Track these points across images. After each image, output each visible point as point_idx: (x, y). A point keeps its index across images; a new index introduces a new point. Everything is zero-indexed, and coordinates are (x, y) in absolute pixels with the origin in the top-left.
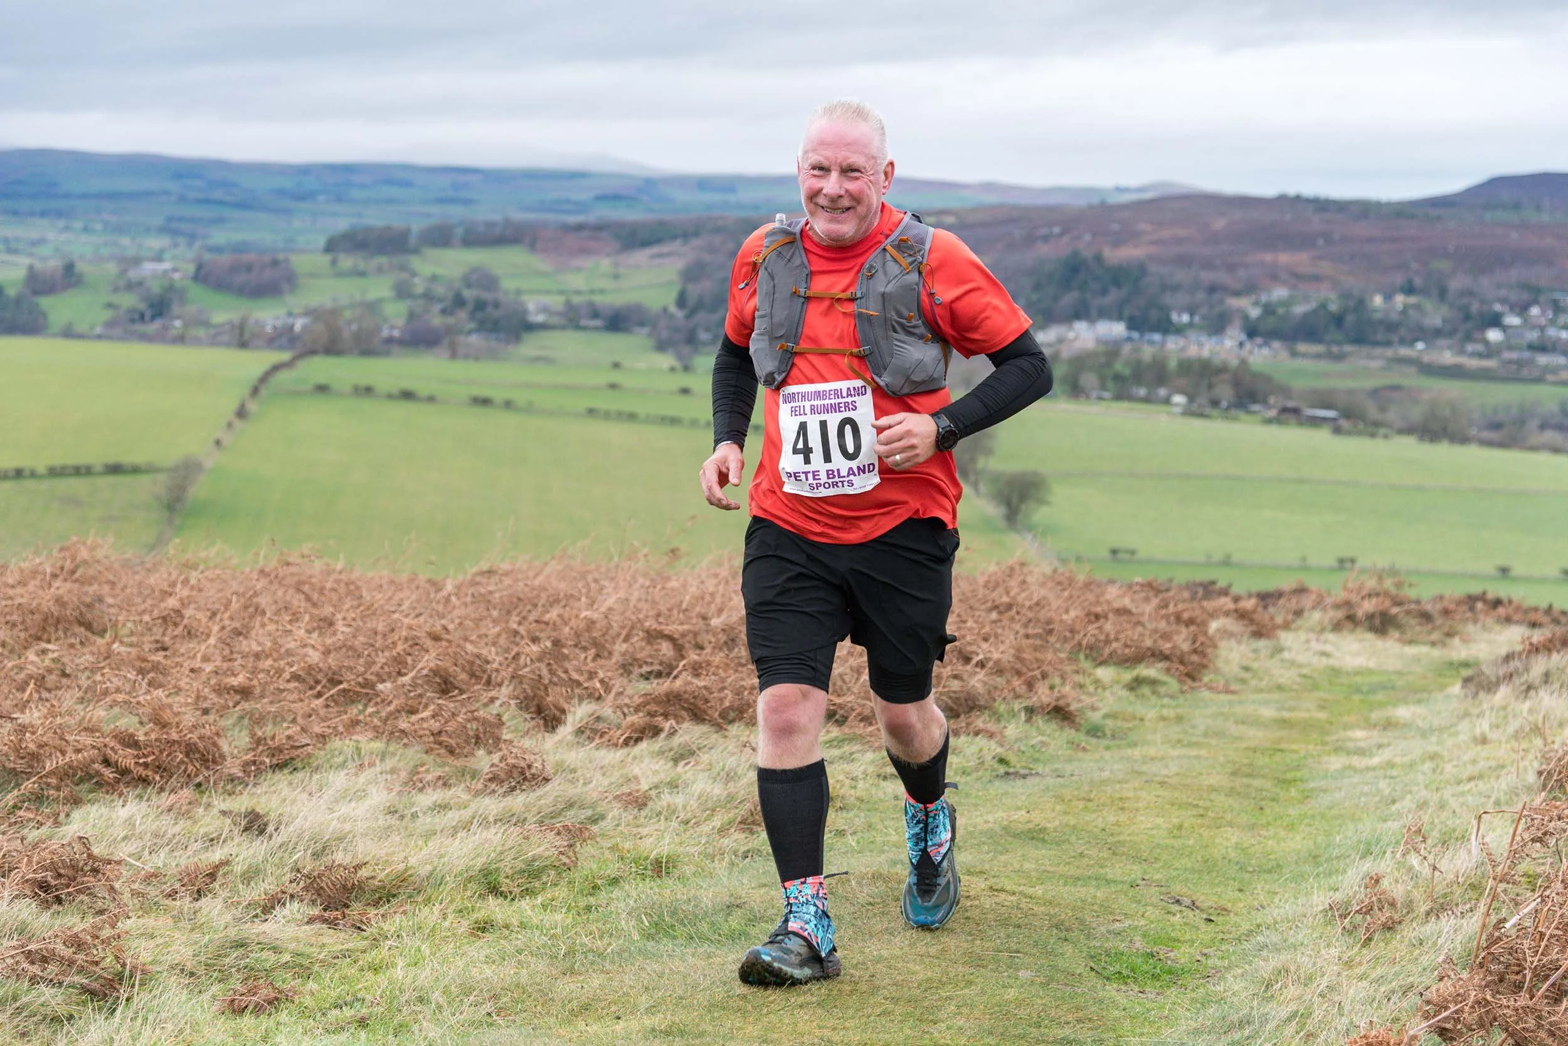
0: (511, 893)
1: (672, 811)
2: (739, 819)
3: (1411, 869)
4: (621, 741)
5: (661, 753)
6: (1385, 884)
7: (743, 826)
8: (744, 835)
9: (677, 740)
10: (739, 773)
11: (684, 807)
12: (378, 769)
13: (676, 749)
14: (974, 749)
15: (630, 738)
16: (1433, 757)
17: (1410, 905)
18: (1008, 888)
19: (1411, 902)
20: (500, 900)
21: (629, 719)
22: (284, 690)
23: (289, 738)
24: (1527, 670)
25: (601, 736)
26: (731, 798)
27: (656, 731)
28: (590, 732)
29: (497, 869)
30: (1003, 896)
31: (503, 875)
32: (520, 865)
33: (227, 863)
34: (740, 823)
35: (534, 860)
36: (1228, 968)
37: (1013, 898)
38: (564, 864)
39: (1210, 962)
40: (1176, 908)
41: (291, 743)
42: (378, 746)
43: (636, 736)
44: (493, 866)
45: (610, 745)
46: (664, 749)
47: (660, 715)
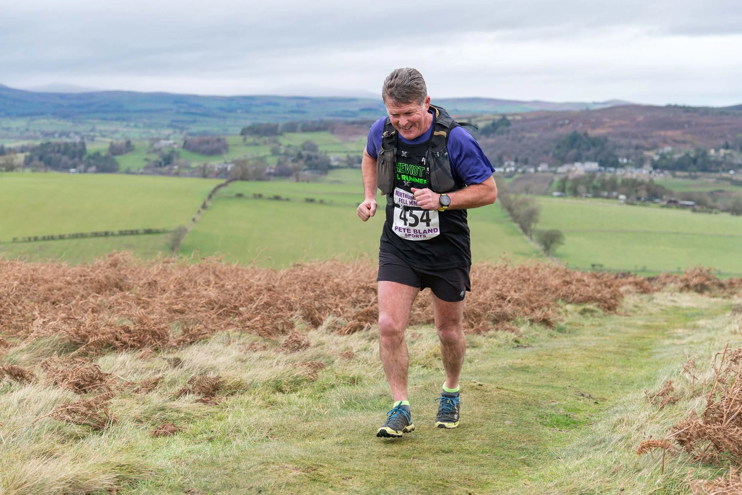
0: (286, 391)
1: (365, 360)
3: (684, 378)
4: (346, 332)
5: (363, 337)
6: (673, 385)
9: (371, 332)
11: (370, 358)
12: (237, 343)
13: (370, 336)
14: (504, 336)
15: (350, 330)
16: (711, 339)
18: (505, 388)
19: (684, 393)
20: (281, 394)
21: (350, 322)
22: (199, 311)
23: (199, 330)
25: (338, 330)
27: (361, 328)
28: (332, 328)
29: (280, 381)
30: (502, 391)
31: (283, 383)
32: (291, 379)
33: (162, 378)
35: (297, 377)
36: (600, 421)
37: (507, 392)
38: (311, 379)
39: (592, 419)
40: (582, 397)
41: (200, 332)
42: (238, 333)
43: (353, 330)
44: (279, 379)
45: (341, 333)
46: (365, 335)
47: (363, 321)
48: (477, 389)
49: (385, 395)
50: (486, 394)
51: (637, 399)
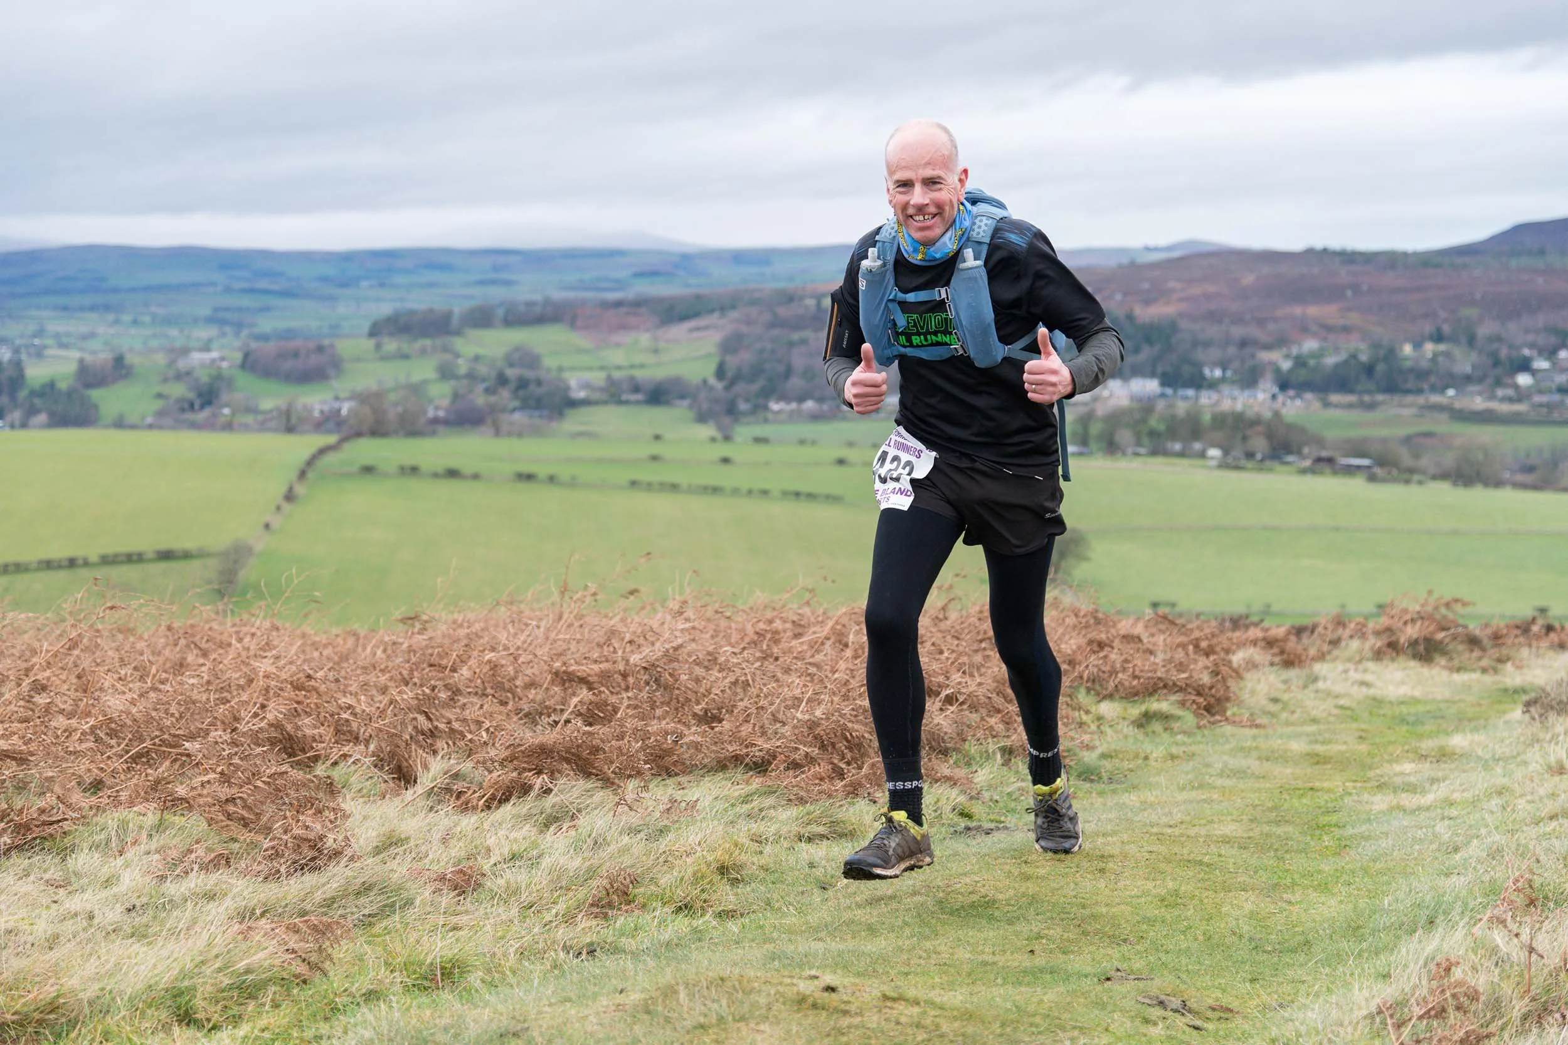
0: (209, 1020)
1: (513, 891)
2: (590, 901)
3: (1495, 950)
4: (481, 802)
5: (528, 816)
6: (1457, 974)
7: (596, 910)
8: (594, 923)
9: (551, 800)
10: (609, 838)
11: (528, 885)
12: (143, 848)
13: (549, 811)
15: (493, 798)
17: (1496, 1006)
18: (911, 993)
19: (1497, 1000)
20: (191, 1032)
21: (495, 774)
23: (42, 811)
25: (458, 797)
26: (592, 873)
27: (526, 789)
28: (442, 794)
29: (194, 988)
30: (900, 1006)
31: (198, 995)
32: (228, 980)
34: (592, 905)
35: (248, 971)
37: (916, 1010)
38: (296, 976)
40: (1156, 1013)
41: (44, 818)
42: (151, 819)
43: (503, 796)
44: (186, 983)
45: (466, 808)
46: (534, 811)
47: (530, 770)
48: (815, 1006)
50: (845, 1022)
51: (1341, 1025)
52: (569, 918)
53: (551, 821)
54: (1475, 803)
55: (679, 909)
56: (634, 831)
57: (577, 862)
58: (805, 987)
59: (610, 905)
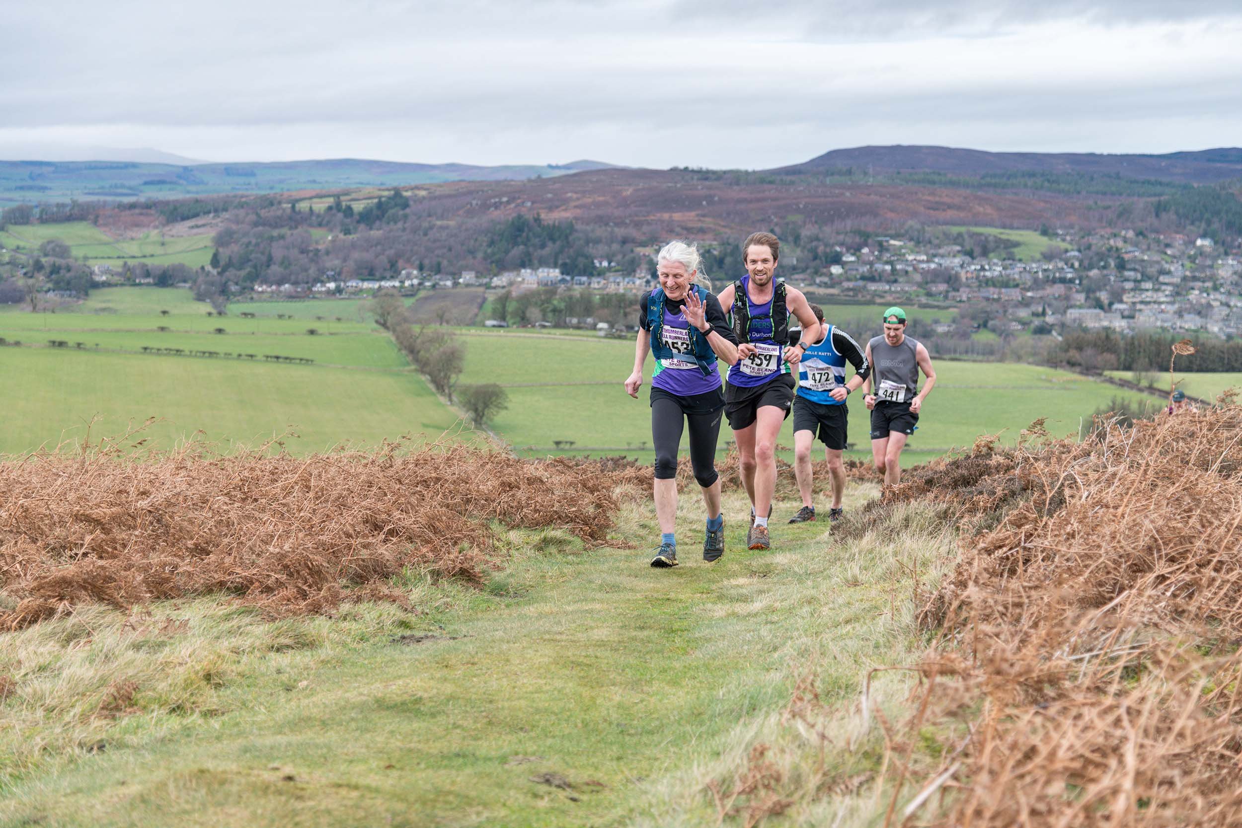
1: (39, 698)
2: (101, 705)
3: (797, 736)
4: (15, 623)
5: (53, 634)
6: (769, 755)
7: (105, 712)
8: (104, 722)
9: (72, 620)
10: (117, 653)
11: (51, 693)
13: (69, 630)
14: (374, 614)
15: (24, 619)
17: (797, 780)
19: (799, 776)
21: (26, 601)
24: (889, 516)
26: (103, 681)
27: (50, 613)
30: (343, 792)
34: (102, 708)
37: (355, 794)
43: (32, 618)
46: (57, 630)
47: (54, 597)
49: (36, 822)
50: (299, 805)
52: (84, 719)
53: (71, 637)
54: (790, 610)
55: (173, 710)
56: (137, 647)
57: (91, 673)
58: (267, 776)
59: (118, 708)
